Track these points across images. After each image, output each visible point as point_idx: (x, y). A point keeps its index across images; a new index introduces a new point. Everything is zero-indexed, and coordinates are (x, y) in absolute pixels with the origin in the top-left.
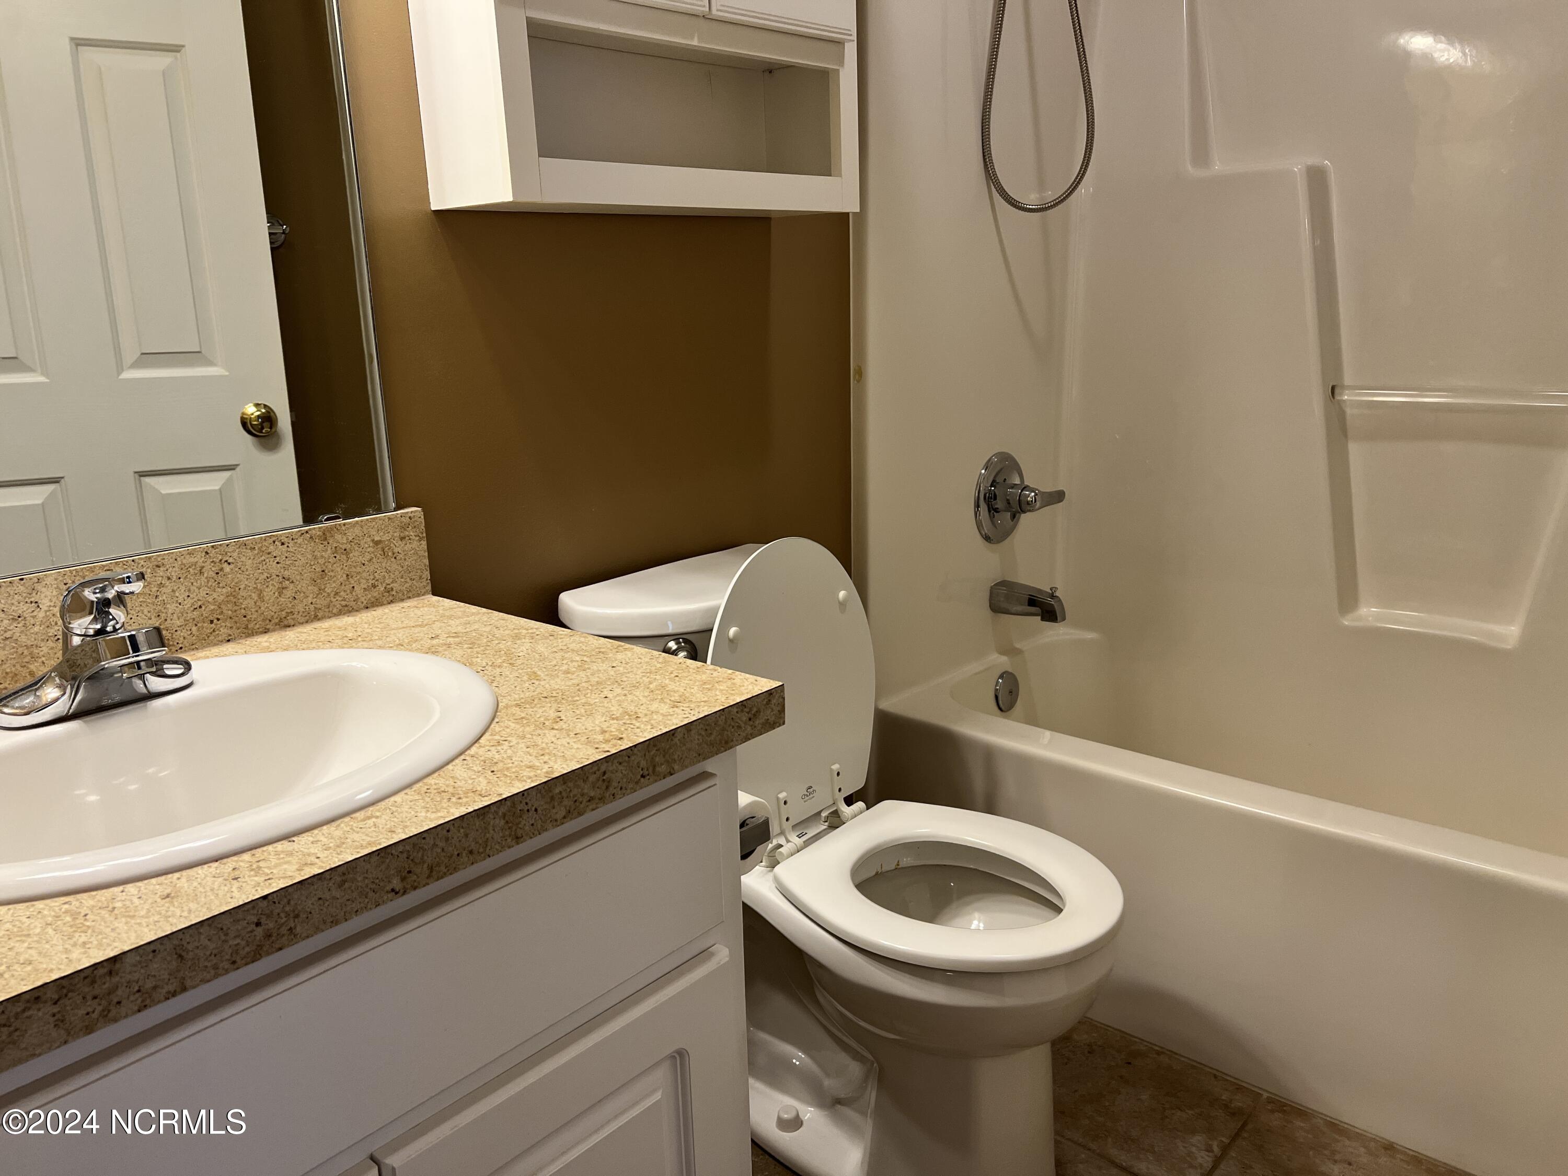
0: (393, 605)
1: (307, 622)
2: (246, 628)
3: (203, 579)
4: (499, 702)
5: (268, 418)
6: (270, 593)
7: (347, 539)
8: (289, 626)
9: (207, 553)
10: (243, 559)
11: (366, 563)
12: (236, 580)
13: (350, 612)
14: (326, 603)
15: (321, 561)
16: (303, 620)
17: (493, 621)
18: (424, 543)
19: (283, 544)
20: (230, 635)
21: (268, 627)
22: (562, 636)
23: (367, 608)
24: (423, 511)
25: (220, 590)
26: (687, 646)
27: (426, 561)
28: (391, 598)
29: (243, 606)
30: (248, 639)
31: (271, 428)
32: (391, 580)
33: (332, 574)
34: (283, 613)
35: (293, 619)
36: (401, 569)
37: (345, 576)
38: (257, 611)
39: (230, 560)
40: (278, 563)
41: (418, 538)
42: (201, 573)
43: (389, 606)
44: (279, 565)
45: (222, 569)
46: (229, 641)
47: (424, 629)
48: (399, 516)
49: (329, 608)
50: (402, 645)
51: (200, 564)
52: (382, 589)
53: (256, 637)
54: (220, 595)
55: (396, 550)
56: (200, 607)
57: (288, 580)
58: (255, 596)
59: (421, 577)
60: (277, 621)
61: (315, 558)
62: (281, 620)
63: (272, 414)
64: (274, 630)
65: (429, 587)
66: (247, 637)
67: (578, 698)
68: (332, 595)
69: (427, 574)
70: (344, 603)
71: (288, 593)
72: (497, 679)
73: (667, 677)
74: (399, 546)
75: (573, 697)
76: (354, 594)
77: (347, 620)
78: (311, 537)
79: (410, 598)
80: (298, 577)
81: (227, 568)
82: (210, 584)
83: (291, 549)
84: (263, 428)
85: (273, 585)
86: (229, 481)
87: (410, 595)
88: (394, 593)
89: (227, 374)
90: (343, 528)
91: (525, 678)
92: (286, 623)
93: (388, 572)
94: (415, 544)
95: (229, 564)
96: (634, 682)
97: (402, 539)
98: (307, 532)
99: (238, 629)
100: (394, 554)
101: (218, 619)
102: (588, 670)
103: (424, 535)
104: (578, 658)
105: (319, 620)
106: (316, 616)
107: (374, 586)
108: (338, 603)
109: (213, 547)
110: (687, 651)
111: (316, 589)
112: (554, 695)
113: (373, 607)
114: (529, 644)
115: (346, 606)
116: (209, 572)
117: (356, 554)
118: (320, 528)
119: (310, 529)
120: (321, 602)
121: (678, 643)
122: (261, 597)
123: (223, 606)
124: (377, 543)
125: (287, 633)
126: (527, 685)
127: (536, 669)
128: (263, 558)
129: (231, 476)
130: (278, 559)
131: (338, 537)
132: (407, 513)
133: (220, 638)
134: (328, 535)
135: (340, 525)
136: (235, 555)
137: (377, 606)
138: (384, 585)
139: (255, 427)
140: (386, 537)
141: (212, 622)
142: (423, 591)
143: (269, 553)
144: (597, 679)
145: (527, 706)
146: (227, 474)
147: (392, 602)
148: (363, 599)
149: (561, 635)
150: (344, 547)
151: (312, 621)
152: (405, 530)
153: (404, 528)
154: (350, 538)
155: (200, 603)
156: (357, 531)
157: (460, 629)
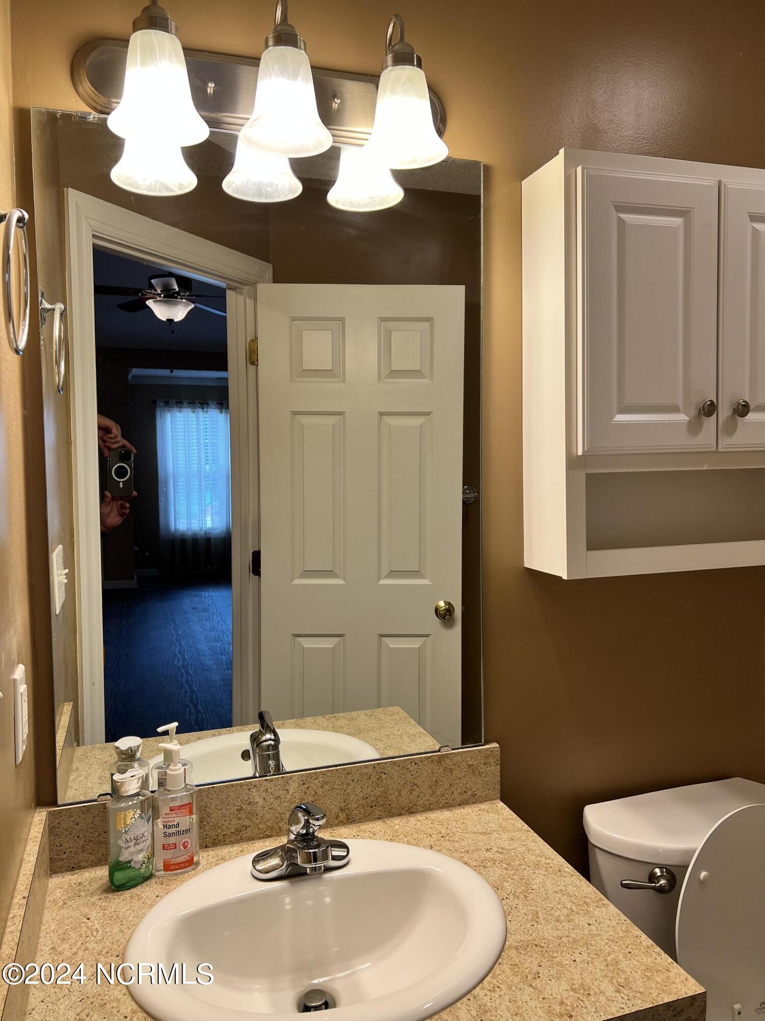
0: (475, 805)
1: (424, 811)
2: (390, 812)
3: (370, 782)
4: (508, 939)
5: (450, 610)
6: (404, 792)
7: (453, 763)
8: (414, 813)
9: (374, 767)
10: (393, 772)
11: (462, 777)
12: (388, 784)
13: (449, 807)
14: (435, 800)
15: (436, 775)
16: (421, 809)
17: (528, 841)
18: (499, 767)
19: (416, 764)
20: (380, 815)
21: (402, 812)
22: (566, 874)
23: (460, 805)
24: (500, 747)
25: (378, 789)
26: (668, 876)
27: (499, 779)
28: (475, 800)
29: (390, 799)
30: (390, 819)
31: (450, 616)
32: (476, 789)
33: (441, 783)
34: (411, 805)
35: (416, 809)
36: (483, 783)
37: (449, 785)
38: (397, 802)
39: (386, 772)
40: (412, 775)
41: (495, 764)
42: (370, 778)
43: (473, 806)
44: (412, 776)
45: (381, 777)
46: (379, 819)
47: (486, 838)
48: (485, 750)
49: (437, 803)
50: (468, 853)
51: (370, 773)
52: (470, 794)
53: (394, 818)
54: (378, 791)
55: (481, 771)
56: (367, 798)
57: (416, 785)
58: (397, 794)
59: (494, 789)
60: (407, 809)
61: (433, 773)
62: (409, 809)
63: (451, 608)
64: (405, 814)
65: (499, 795)
66: (389, 817)
67: (555, 955)
68: (440, 796)
69: (498, 787)
70: (446, 801)
71: (415, 793)
72: (513, 911)
73: (622, 951)
74: (483, 768)
75: (554, 952)
76: (453, 796)
77: (446, 814)
78: (432, 761)
79: (486, 801)
80: (422, 784)
81: (384, 776)
82: (374, 785)
83: (420, 767)
84: (446, 616)
85: (407, 788)
86: (425, 643)
87: (487, 799)
88: (477, 797)
89: (431, 584)
90: (451, 756)
91: (530, 917)
92: (412, 810)
93: (475, 784)
94: (493, 768)
95: (385, 774)
96: (598, 949)
97: (485, 764)
98: (430, 758)
99: (385, 812)
100: (479, 773)
101: (375, 806)
102: (572, 923)
103: (499, 762)
104: (569, 905)
105: (431, 810)
106: (429, 808)
107: (465, 792)
108: (443, 801)
109: (378, 764)
110: (667, 880)
111: (431, 792)
112: (542, 945)
113: (463, 805)
114: (543, 877)
115: (448, 803)
116: (374, 779)
117: (457, 772)
118: (437, 755)
119: (432, 756)
120: (433, 799)
121: (662, 872)
122: (400, 795)
123: (379, 799)
124: (470, 766)
125: (411, 818)
126: (529, 926)
127: (539, 909)
128: (404, 772)
129: (426, 640)
130: (412, 773)
131: (447, 761)
132: (490, 748)
133: (375, 817)
134: (442, 759)
135: (449, 754)
136: (389, 769)
137: (466, 804)
138: (472, 792)
139: (442, 616)
140: (475, 763)
141: (372, 807)
142: (495, 797)
143: (407, 769)
144: (574, 936)
145: (523, 952)
146: (424, 639)
147: (474, 803)
148: (457, 800)
149: (566, 872)
150: (450, 767)
151: (427, 811)
152: (488, 758)
153: (487, 757)
154: (454, 762)
155: (367, 796)
156: (459, 758)
157: (505, 844)
